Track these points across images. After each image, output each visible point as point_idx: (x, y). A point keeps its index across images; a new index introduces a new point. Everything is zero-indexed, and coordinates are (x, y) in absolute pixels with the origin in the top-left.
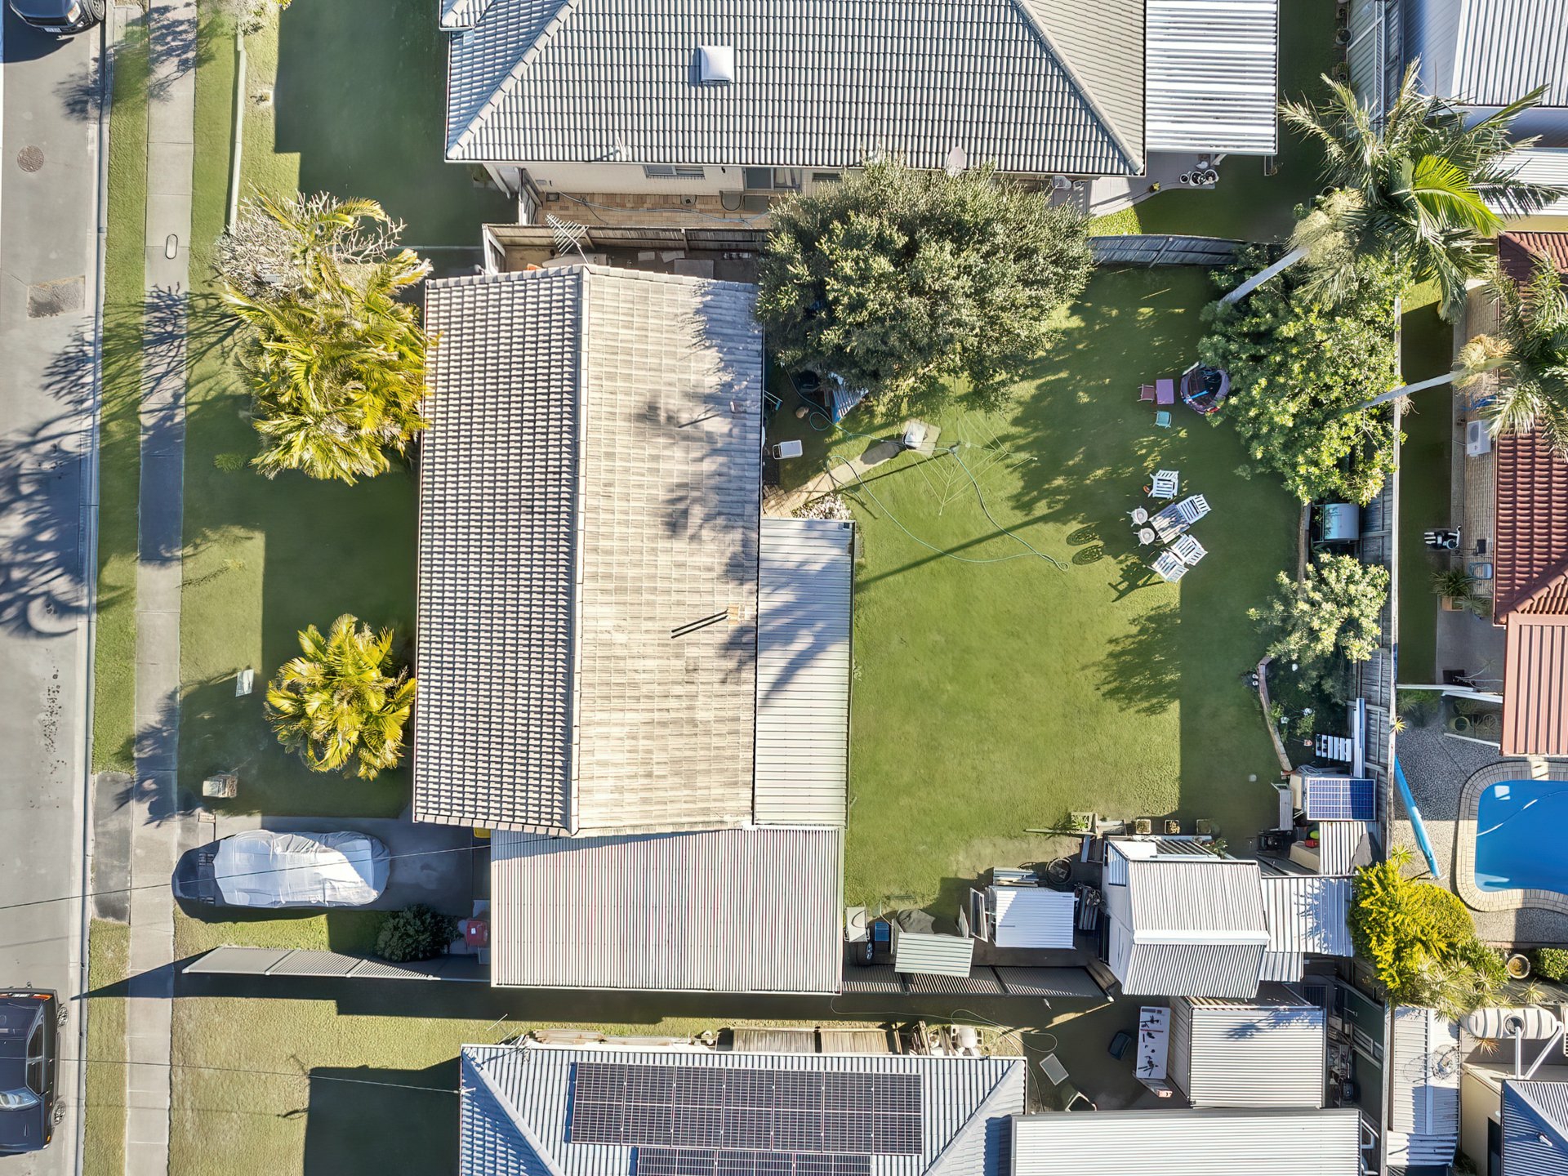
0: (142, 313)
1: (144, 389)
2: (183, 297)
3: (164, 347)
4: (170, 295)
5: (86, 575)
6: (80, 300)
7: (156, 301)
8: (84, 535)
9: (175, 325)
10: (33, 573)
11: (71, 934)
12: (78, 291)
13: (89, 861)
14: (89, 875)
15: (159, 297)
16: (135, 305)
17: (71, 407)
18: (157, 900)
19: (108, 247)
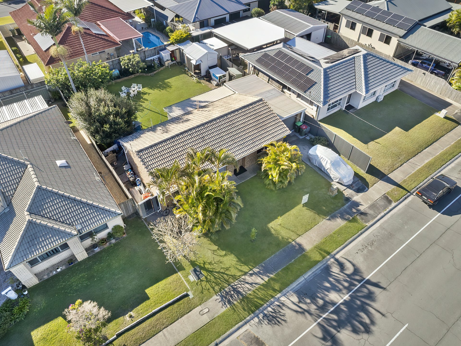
0: (234, 305)
1: (257, 286)
2: (219, 296)
3: (239, 290)
4: (221, 301)
5: (325, 265)
6: (246, 332)
7: (227, 303)
8: (315, 274)
9: (230, 292)
10: (341, 280)
11: (404, 205)
12: (244, 336)
13: (385, 212)
14: (388, 210)
15: (225, 304)
16: (234, 309)
17: (284, 308)
18: (374, 192)
19: (220, 335)
